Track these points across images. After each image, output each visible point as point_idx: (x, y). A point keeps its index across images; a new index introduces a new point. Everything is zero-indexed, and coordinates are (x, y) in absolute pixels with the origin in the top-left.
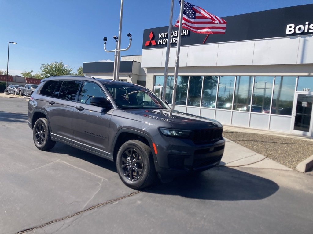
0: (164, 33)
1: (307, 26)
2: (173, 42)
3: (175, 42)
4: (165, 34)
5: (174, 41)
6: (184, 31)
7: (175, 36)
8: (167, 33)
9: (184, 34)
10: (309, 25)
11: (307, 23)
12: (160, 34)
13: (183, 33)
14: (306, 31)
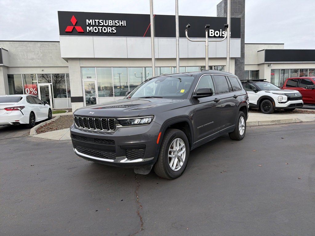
0: (93, 20)
1: (221, 32)
2: (108, 32)
3: (111, 32)
4: (95, 22)
5: (110, 30)
6: (122, 22)
7: (110, 25)
8: (98, 20)
9: (122, 24)
10: (222, 31)
11: (221, 30)
12: (87, 20)
13: (120, 23)
14: (221, 36)
